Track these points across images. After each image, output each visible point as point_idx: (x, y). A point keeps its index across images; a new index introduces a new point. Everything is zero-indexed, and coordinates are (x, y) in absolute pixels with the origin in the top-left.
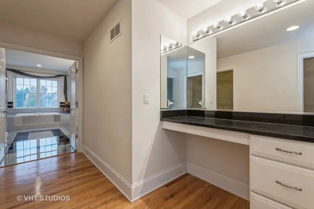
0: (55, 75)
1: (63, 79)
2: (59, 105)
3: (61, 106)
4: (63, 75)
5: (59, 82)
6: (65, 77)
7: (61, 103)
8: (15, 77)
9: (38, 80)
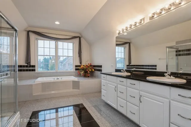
0: (70, 37)
1: (77, 40)
2: (74, 68)
3: (76, 69)
4: (78, 37)
5: (74, 45)
6: (80, 38)
7: (76, 66)
8: (37, 39)
9: (56, 43)
